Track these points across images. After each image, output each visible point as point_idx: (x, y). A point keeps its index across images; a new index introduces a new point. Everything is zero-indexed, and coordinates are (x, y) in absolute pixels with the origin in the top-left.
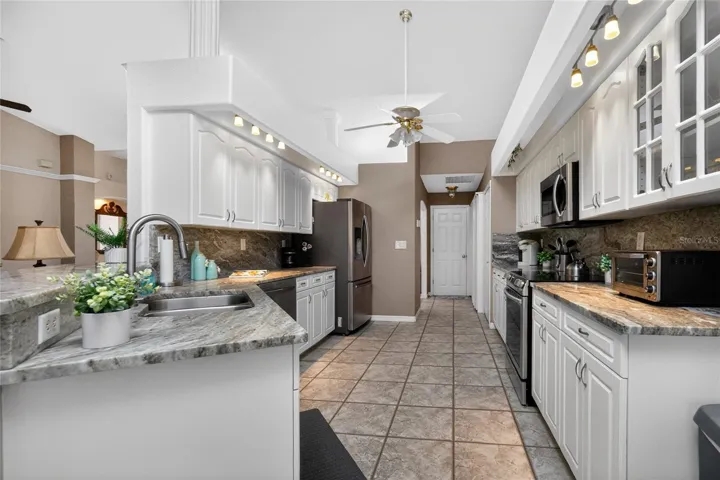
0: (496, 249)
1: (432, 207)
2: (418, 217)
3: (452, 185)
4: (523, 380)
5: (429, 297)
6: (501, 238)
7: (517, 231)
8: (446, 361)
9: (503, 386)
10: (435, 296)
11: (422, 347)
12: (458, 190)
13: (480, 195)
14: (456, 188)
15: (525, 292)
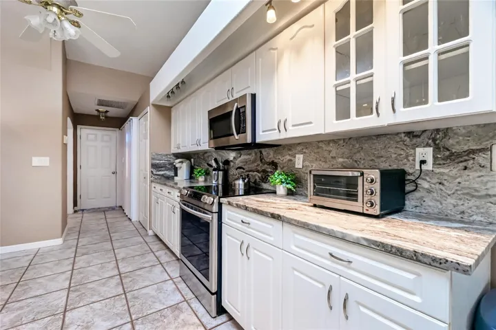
0: (154, 166)
1: (79, 127)
2: (65, 133)
3: (102, 109)
4: (213, 294)
5: (75, 212)
6: (159, 157)
7: (172, 152)
8: (113, 288)
9: (185, 300)
10: (83, 210)
11: (77, 277)
12: (108, 114)
13: (134, 120)
14: (107, 112)
15: (215, 208)
